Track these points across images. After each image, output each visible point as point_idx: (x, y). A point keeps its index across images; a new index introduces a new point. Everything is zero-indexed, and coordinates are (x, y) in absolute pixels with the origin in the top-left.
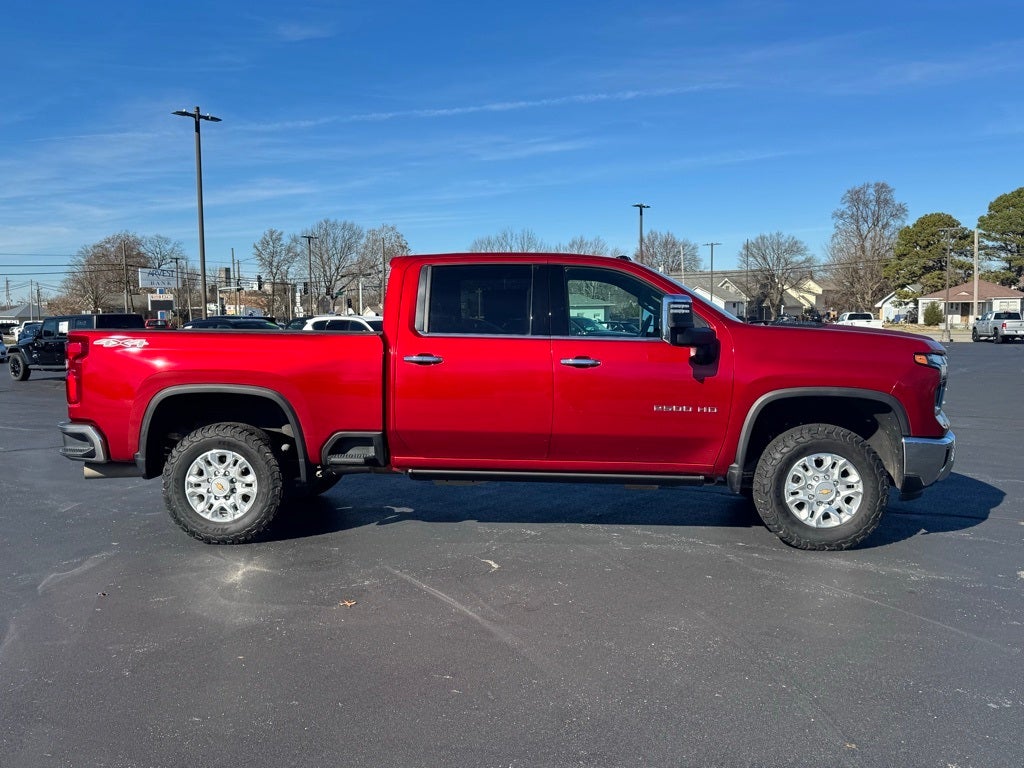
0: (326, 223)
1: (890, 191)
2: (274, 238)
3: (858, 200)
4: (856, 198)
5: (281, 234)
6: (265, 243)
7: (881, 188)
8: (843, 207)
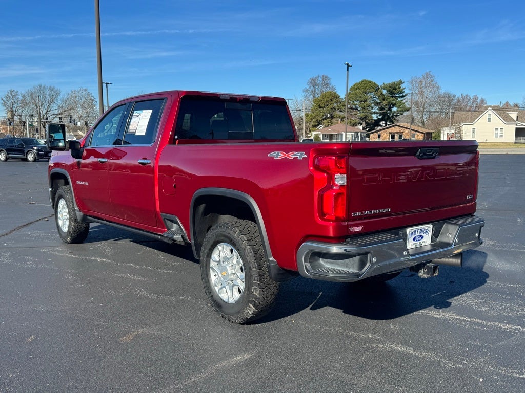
0: (40, 86)
1: (330, 79)
2: (12, 95)
3: (315, 83)
4: (314, 82)
5: (17, 92)
6: (8, 97)
7: (325, 78)
8: (308, 87)
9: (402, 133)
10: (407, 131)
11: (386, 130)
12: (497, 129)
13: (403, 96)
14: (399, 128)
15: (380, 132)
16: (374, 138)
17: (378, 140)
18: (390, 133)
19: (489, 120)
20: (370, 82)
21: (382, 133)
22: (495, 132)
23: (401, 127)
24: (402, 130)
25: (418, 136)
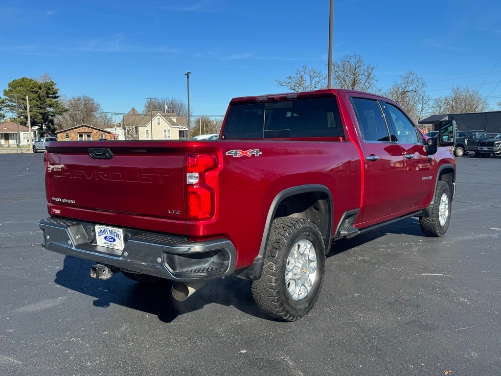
9: (91, 133)
10: (95, 131)
11: (74, 130)
12: (165, 131)
13: (55, 98)
14: (87, 128)
15: (68, 132)
16: (62, 138)
17: (66, 140)
18: (78, 133)
19: (159, 123)
20: (31, 80)
21: (70, 132)
22: (164, 134)
23: (89, 127)
24: (90, 130)
25: (106, 136)
